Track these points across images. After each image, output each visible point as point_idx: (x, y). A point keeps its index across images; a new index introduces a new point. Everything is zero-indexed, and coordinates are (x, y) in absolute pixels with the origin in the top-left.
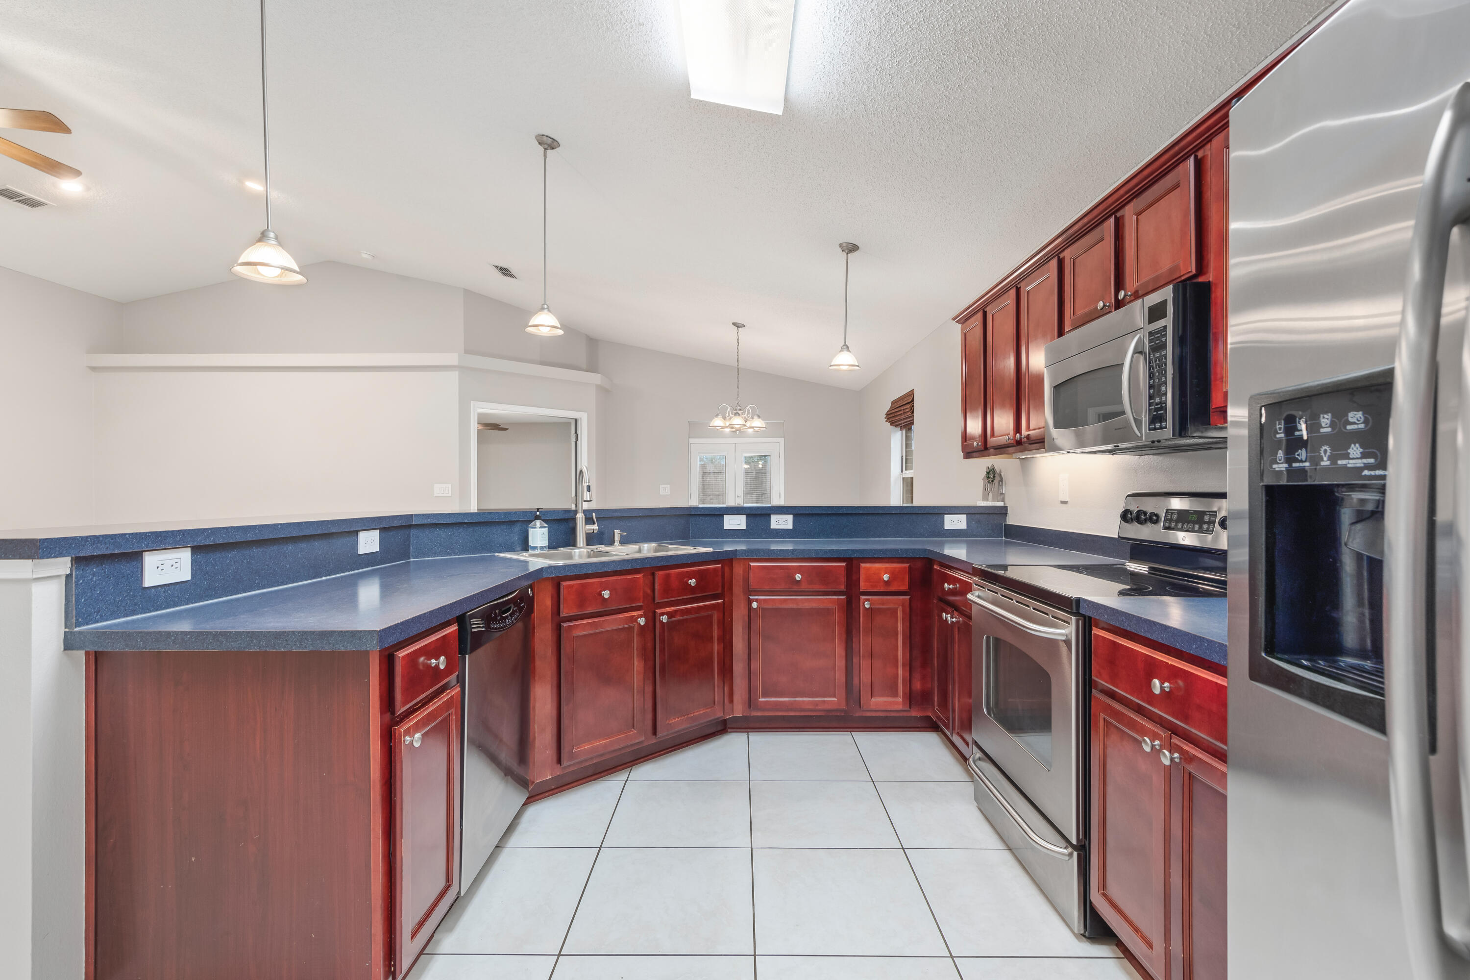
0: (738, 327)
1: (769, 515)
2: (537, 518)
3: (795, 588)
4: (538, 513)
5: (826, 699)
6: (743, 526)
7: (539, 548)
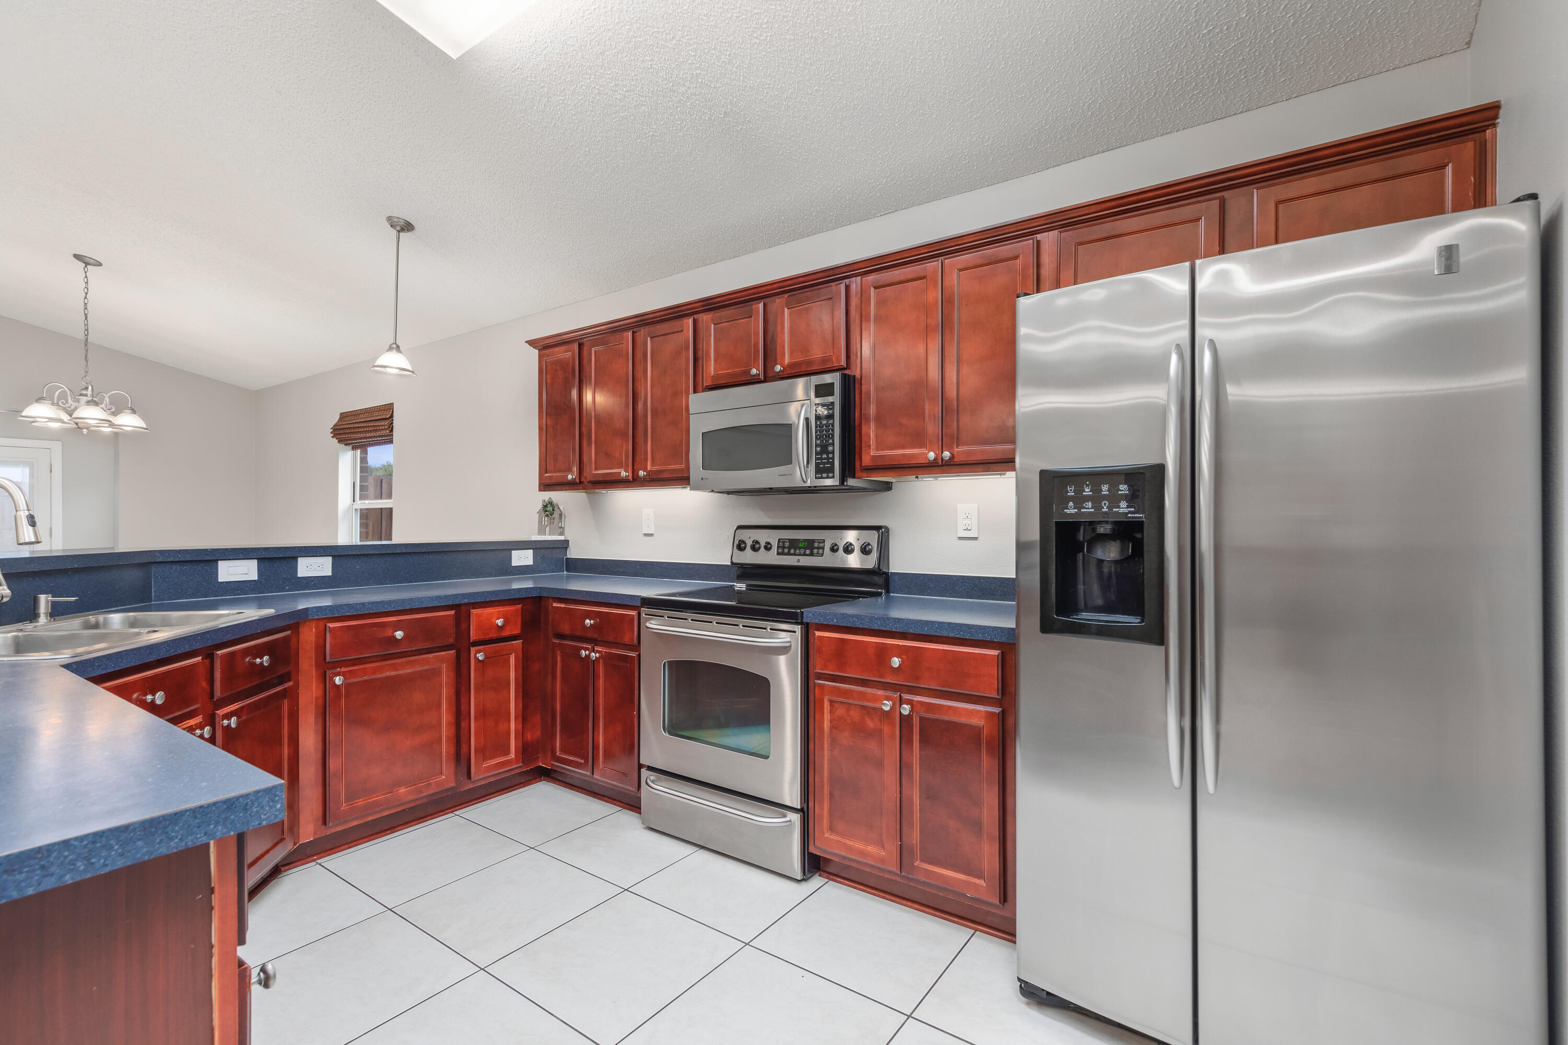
0: (87, 264)
1: (295, 559)
3: (395, 650)
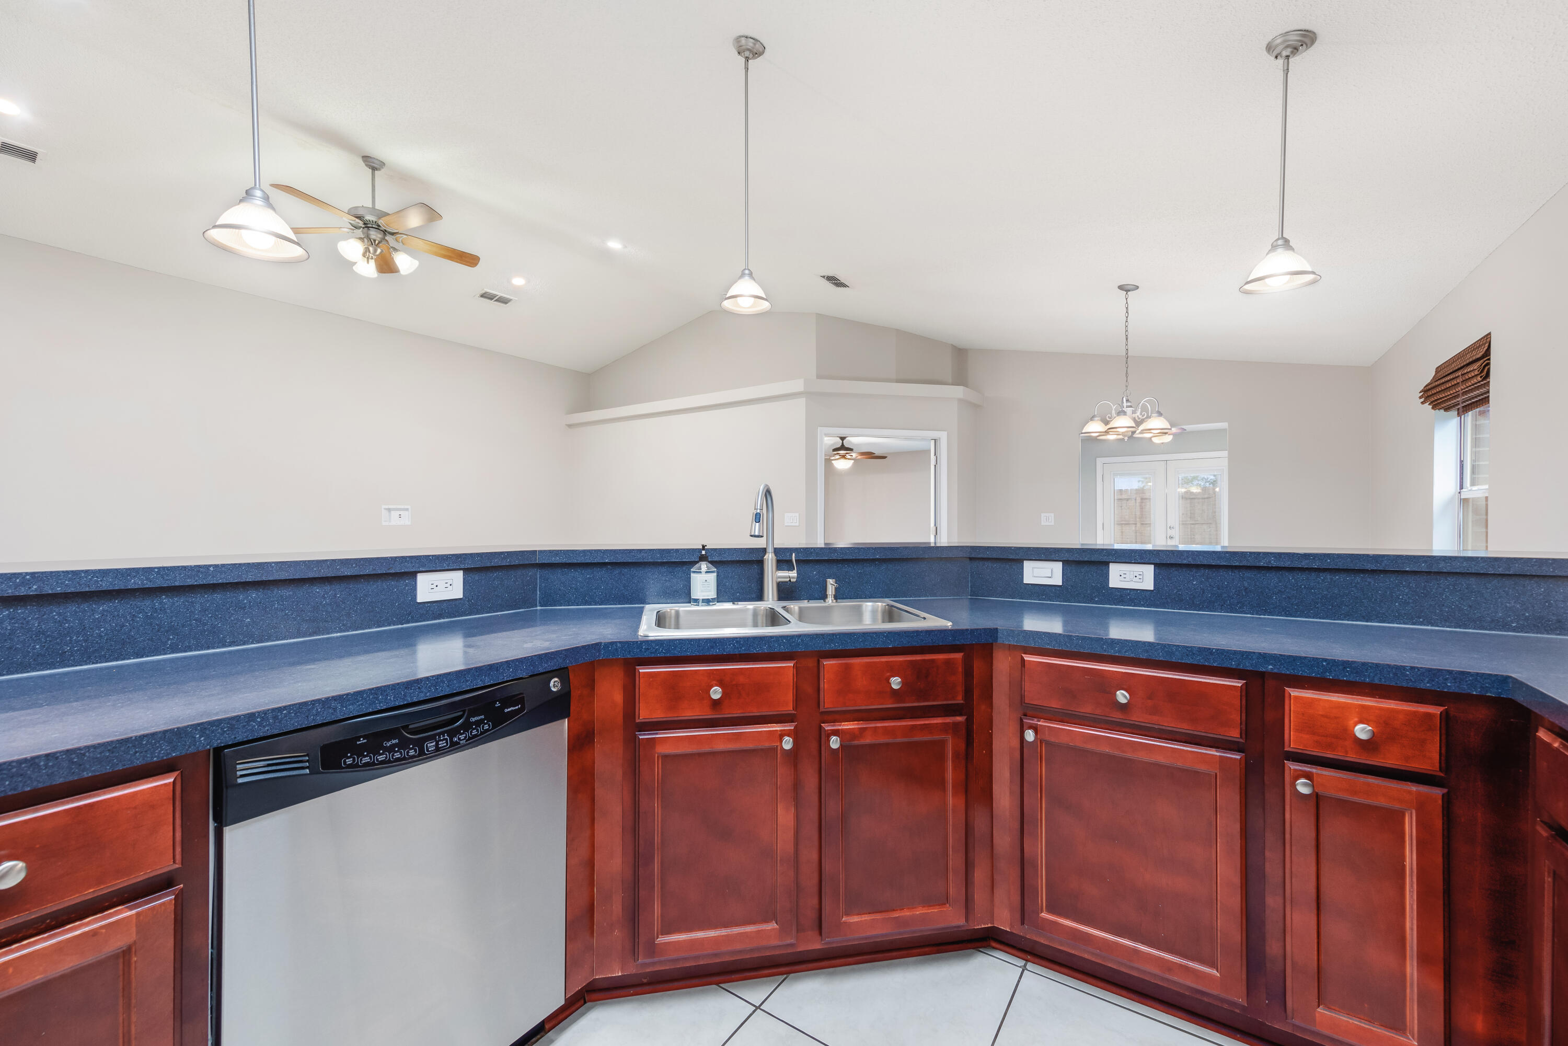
0: (1127, 291)
1: (1105, 564)
2: (703, 558)
3: (1117, 716)
4: (703, 552)
5: (1191, 964)
6: (1057, 580)
7: (701, 602)
